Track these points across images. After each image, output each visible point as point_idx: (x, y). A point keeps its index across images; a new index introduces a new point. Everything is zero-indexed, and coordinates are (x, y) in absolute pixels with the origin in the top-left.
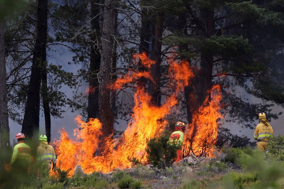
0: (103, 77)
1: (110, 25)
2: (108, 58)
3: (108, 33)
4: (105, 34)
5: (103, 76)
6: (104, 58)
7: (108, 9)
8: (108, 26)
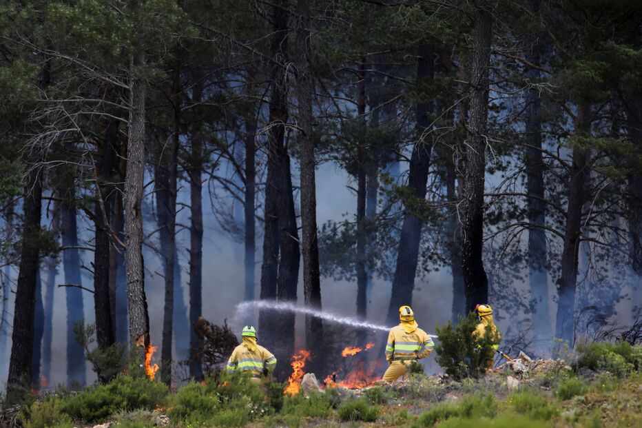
0: (468, 210)
1: (480, 119)
2: (477, 177)
3: (478, 132)
4: (472, 135)
5: (468, 208)
6: (470, 176)
7: (476, 89)
8: (477, 121)
